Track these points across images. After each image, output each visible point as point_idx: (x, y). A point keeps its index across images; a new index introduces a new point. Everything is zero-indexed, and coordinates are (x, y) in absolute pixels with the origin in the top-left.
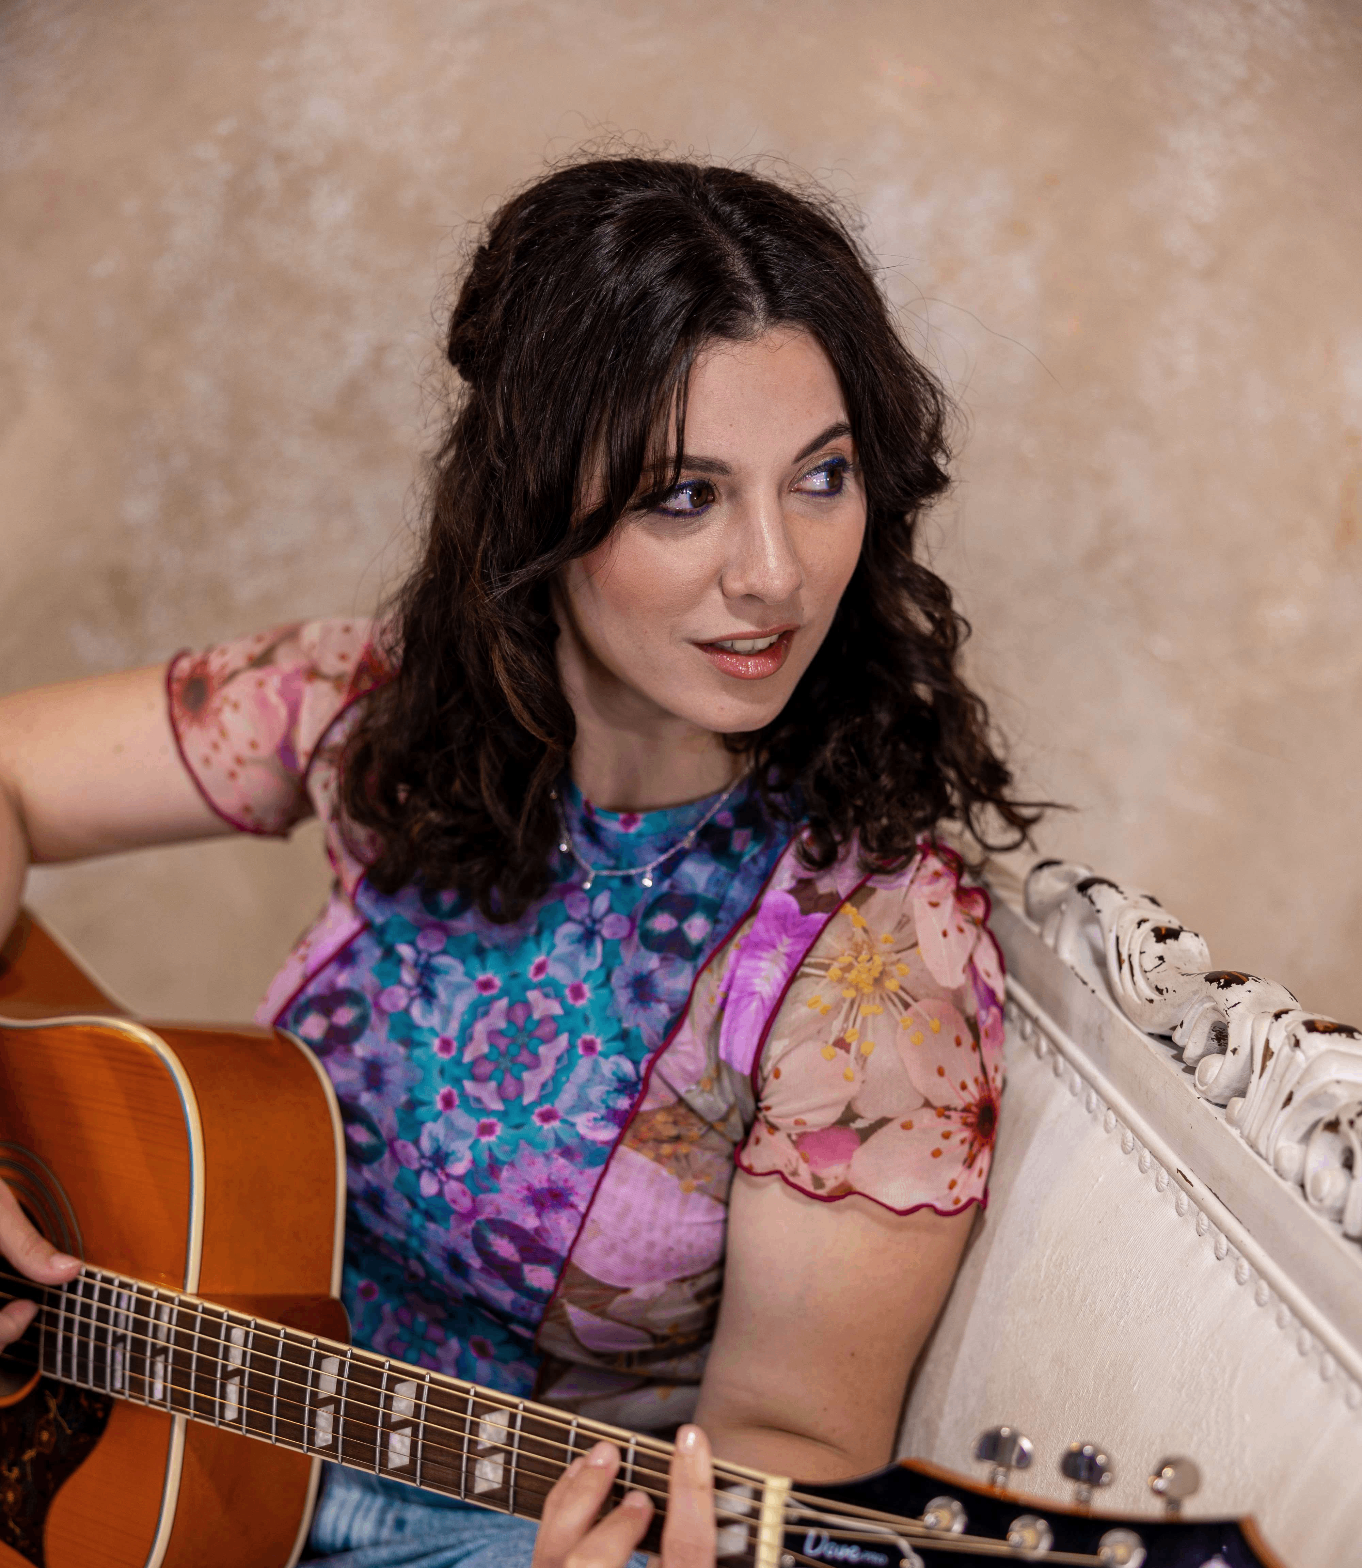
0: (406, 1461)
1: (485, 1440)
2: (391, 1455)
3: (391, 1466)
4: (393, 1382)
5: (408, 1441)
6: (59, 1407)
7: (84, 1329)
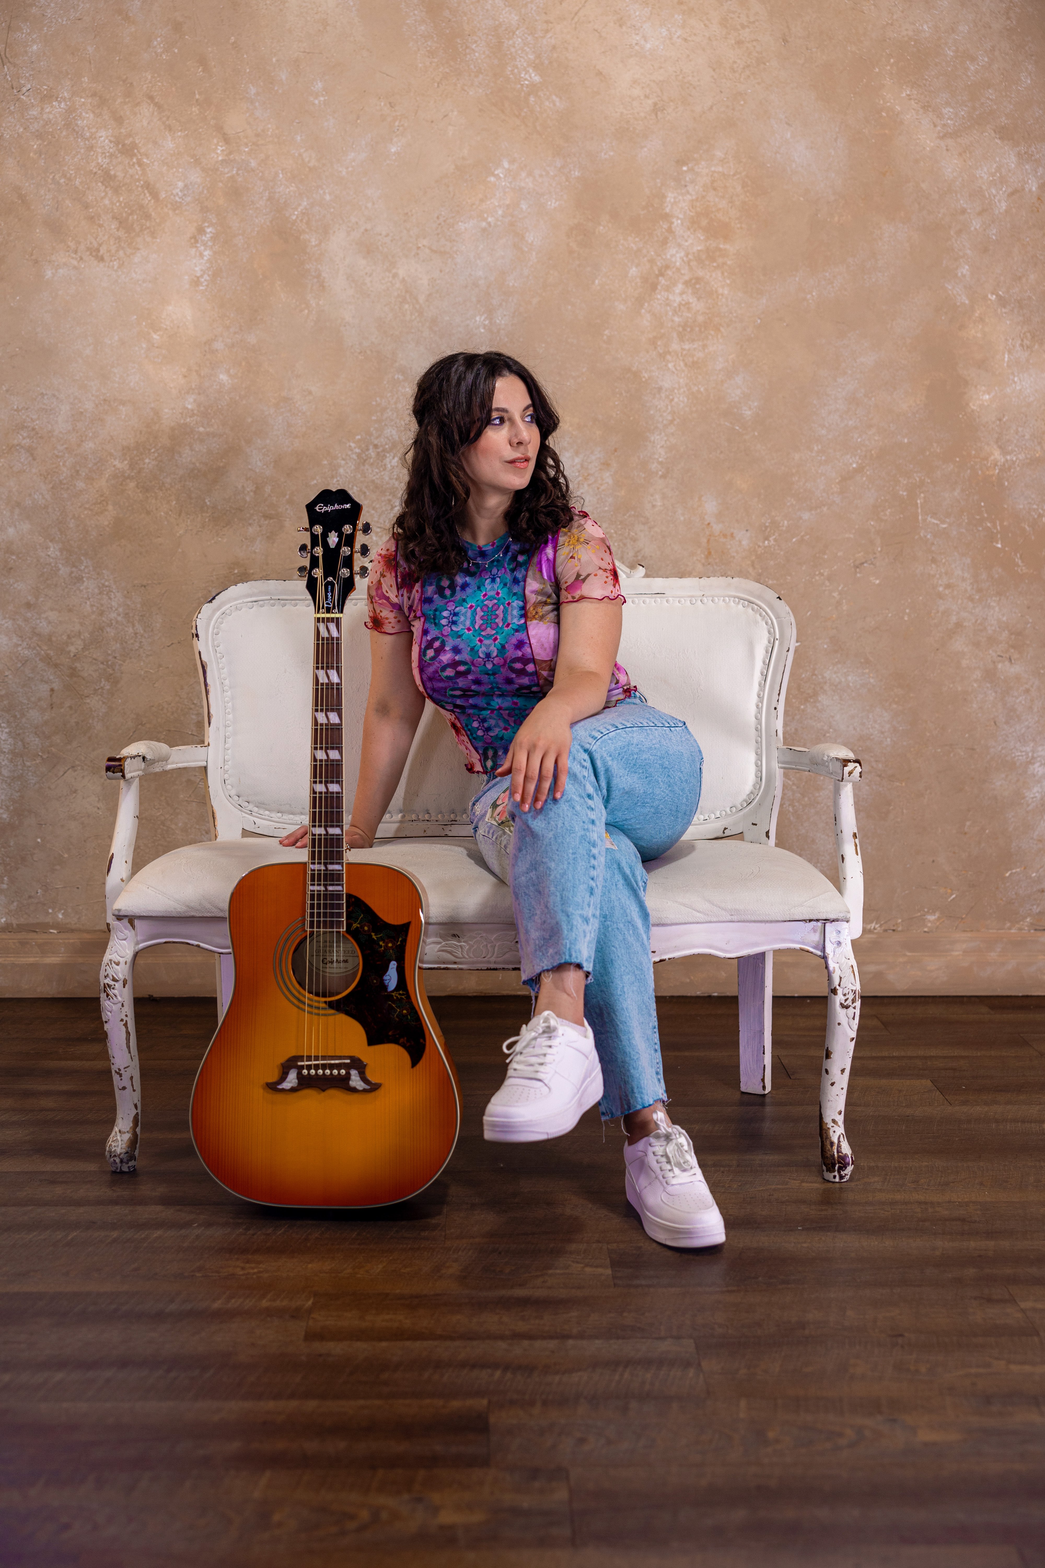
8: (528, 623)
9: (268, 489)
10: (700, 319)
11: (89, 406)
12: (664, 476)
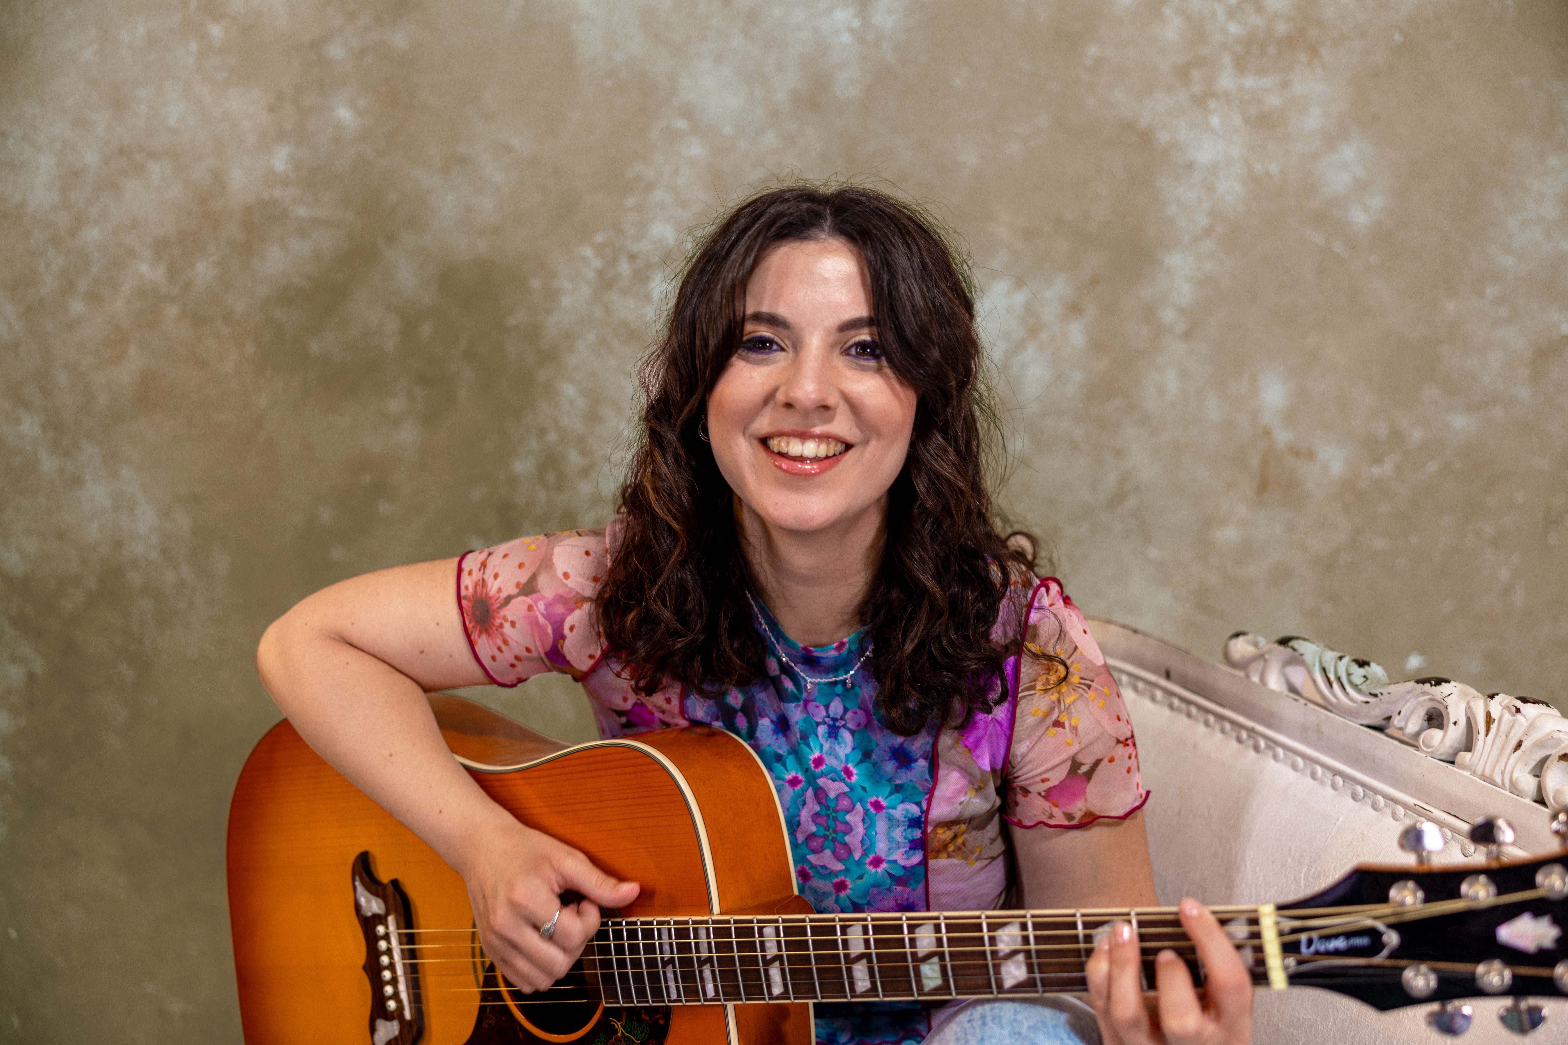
0: (939, 982)
1: (1003, 947)
2: (925, 981)
3: (926, 989)
4: (912, 928)
5: (937, 968)
6: (624, 1027)
7: (636, 963)
8: (932, 863)
9: (427, 329)
10: (1281, 28)
11: (91, 158)
12: (1187, 336)
